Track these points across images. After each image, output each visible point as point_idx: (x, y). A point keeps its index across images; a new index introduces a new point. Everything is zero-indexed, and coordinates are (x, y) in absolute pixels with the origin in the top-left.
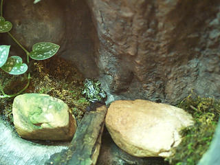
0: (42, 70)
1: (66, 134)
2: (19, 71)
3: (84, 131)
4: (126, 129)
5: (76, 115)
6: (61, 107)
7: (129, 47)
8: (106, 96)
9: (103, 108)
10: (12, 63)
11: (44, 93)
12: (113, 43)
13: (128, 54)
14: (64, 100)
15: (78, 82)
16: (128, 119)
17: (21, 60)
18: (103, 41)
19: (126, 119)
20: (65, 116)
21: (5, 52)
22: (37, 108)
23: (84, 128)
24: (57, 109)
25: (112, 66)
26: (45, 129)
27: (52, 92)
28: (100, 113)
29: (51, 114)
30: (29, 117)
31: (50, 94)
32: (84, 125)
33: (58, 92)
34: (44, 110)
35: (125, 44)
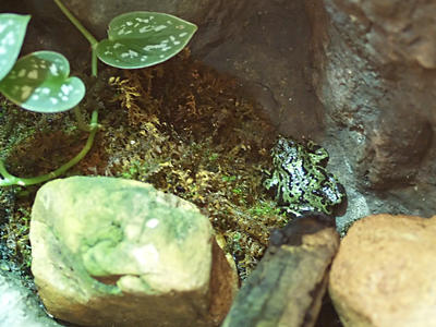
0: (135, 101)
1: (199, 315)
2: (54, 101)
3: (257, 308)
4: (393, 309)
5: (239, 257)
6: (186, 226)
7: (417, 40)
8: (344, 199)
9: (326, 236)
10: (33, 75)
11: (136, 177)
12: (370, 26)
13: (417, 64)
14: (200, 205)
15: (255, 148)
16: (403, 277)
17: (66, 67)
18: (338, 18)
19: (395, 277)
20: (198, 258)
21: (10, 35)
22: (107, 225)
23: (256, 300)
24: (173, 231)
25: (365, 101)
26: (129, 297)
27: (162, 174)
28: (313, 254)
29: (150, 248)
30: (80, 253)
31: (158, 181)
32: (256, 290)
33: (182, 175)
34: (131, 231)
35: (407, 29)
